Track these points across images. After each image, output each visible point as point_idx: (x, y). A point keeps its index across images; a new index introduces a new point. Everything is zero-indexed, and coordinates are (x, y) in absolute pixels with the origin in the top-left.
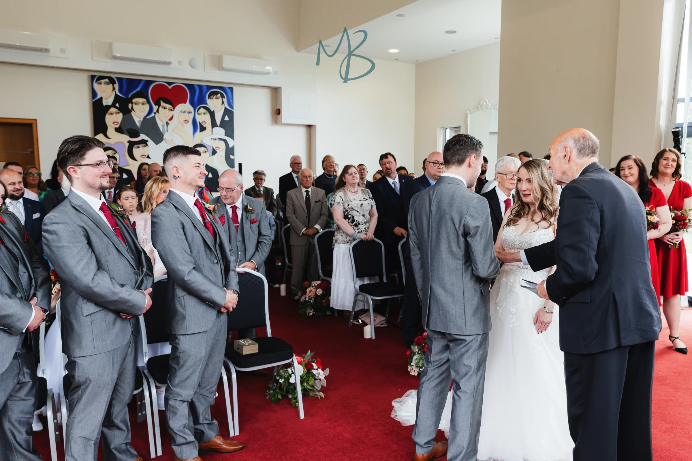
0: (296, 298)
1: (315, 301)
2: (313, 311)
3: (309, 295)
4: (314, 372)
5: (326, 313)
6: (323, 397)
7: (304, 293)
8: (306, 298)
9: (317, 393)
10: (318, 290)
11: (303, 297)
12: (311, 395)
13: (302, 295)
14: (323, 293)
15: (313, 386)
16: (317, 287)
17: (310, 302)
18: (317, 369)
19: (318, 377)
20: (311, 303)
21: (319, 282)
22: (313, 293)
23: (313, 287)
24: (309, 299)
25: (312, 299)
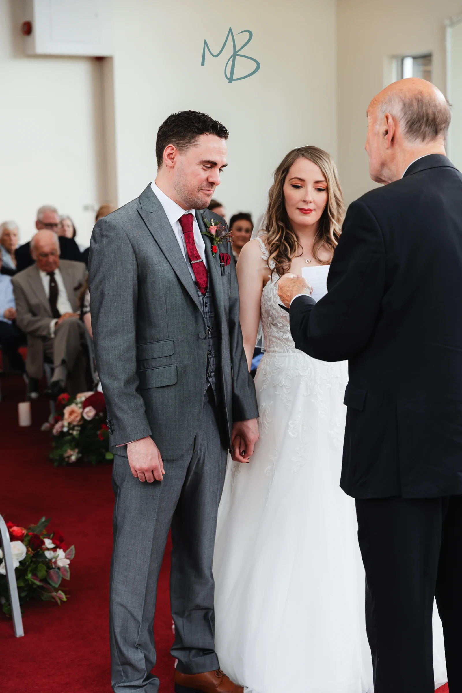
0: (45, 426)
1: (81, 432)
2: (79, 453)
3: (70, 420)
4: (49, 554)
5: (104, 456)
6: (65, 599)
7: (60, 417)
8: (63, 426)
9: (54, 594)
10: (87, 409)
11: (58, 426)
12: (43, 598)
13: (56, 422)
14: (97, 415)
15: (44, 580)
16: (85, 405)
17: (72, 434)
18: (54, 550)
19: (55, 562)
20: (73, 438)
21: (90, 394)
22: (77, 417)
23: (77, 404)
24: (70, 429)
25: (76, 428)
